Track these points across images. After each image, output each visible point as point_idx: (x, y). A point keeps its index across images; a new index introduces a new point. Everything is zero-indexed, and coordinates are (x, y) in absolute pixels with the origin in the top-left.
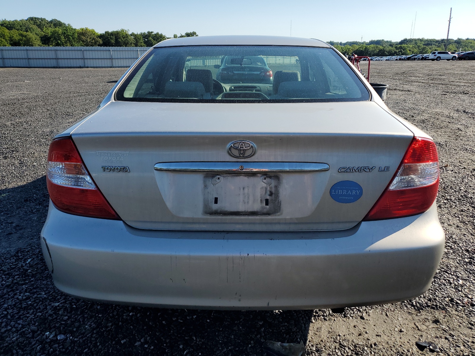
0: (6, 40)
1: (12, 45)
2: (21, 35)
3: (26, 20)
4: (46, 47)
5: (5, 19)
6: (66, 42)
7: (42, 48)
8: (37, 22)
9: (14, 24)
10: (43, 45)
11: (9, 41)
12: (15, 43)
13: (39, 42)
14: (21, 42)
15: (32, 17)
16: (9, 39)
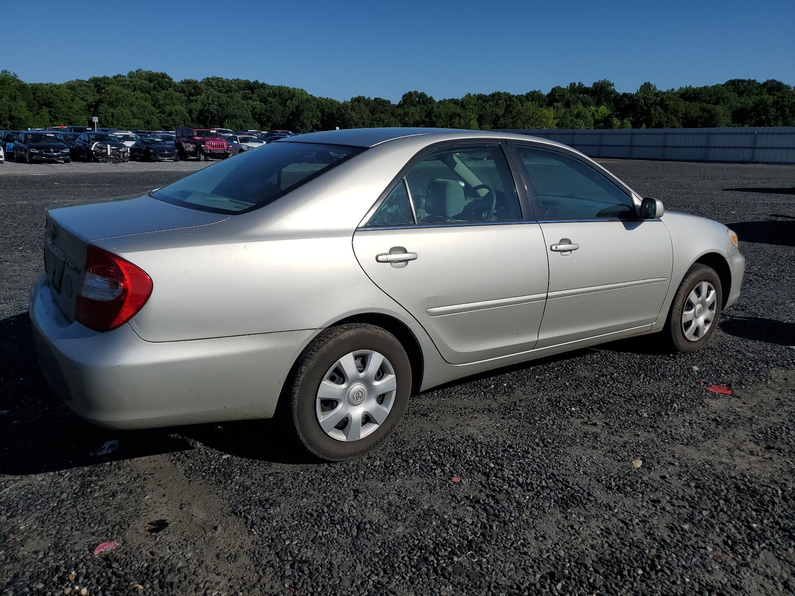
0: (678, 118)
1: (685, 125)
2: (704, 110)
3: (723, 85)
4: (738, 129)
5: (690, 86)
6: (776, 119)
7: (730, 129)
8: (739, 88)
9: (700, 94)
10: (733, 124)
11: (681, 120)
12: (689, 122)
13: (728, 120)
14: (699, 120)
15: (733, 79)
16: (683, 116)
